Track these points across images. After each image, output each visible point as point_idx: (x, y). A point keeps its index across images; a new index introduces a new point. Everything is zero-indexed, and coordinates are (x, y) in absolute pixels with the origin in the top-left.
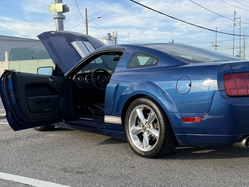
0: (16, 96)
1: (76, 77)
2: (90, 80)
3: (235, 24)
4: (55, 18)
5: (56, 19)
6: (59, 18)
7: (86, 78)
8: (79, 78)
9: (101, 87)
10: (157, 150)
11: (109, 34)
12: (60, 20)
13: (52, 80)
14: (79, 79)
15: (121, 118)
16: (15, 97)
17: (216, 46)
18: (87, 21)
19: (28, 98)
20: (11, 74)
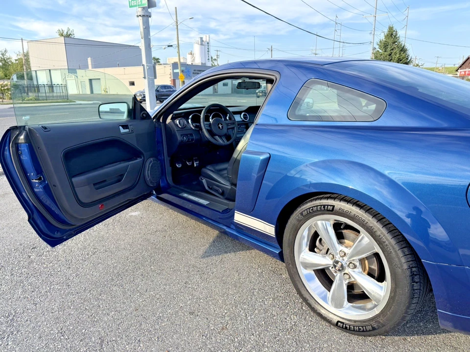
0: (44, 181)
1: (173, 119)
2: (198, 124)
3: (335, 30)
4: (138, 16)
5: (140, 17)
6: (143, 16)
7: (190, 121)
8: (178, 121)
9: (217, 137)
10: (376, 329)
11: (201, 38)
12: (145, 18)
13: (127, 130)
14: (178, 123)
15: (274, 226)
16: (40, 183)
17: (316, 54)
18: (177, 23)
19: (74, 180)
20: (24, 134)
